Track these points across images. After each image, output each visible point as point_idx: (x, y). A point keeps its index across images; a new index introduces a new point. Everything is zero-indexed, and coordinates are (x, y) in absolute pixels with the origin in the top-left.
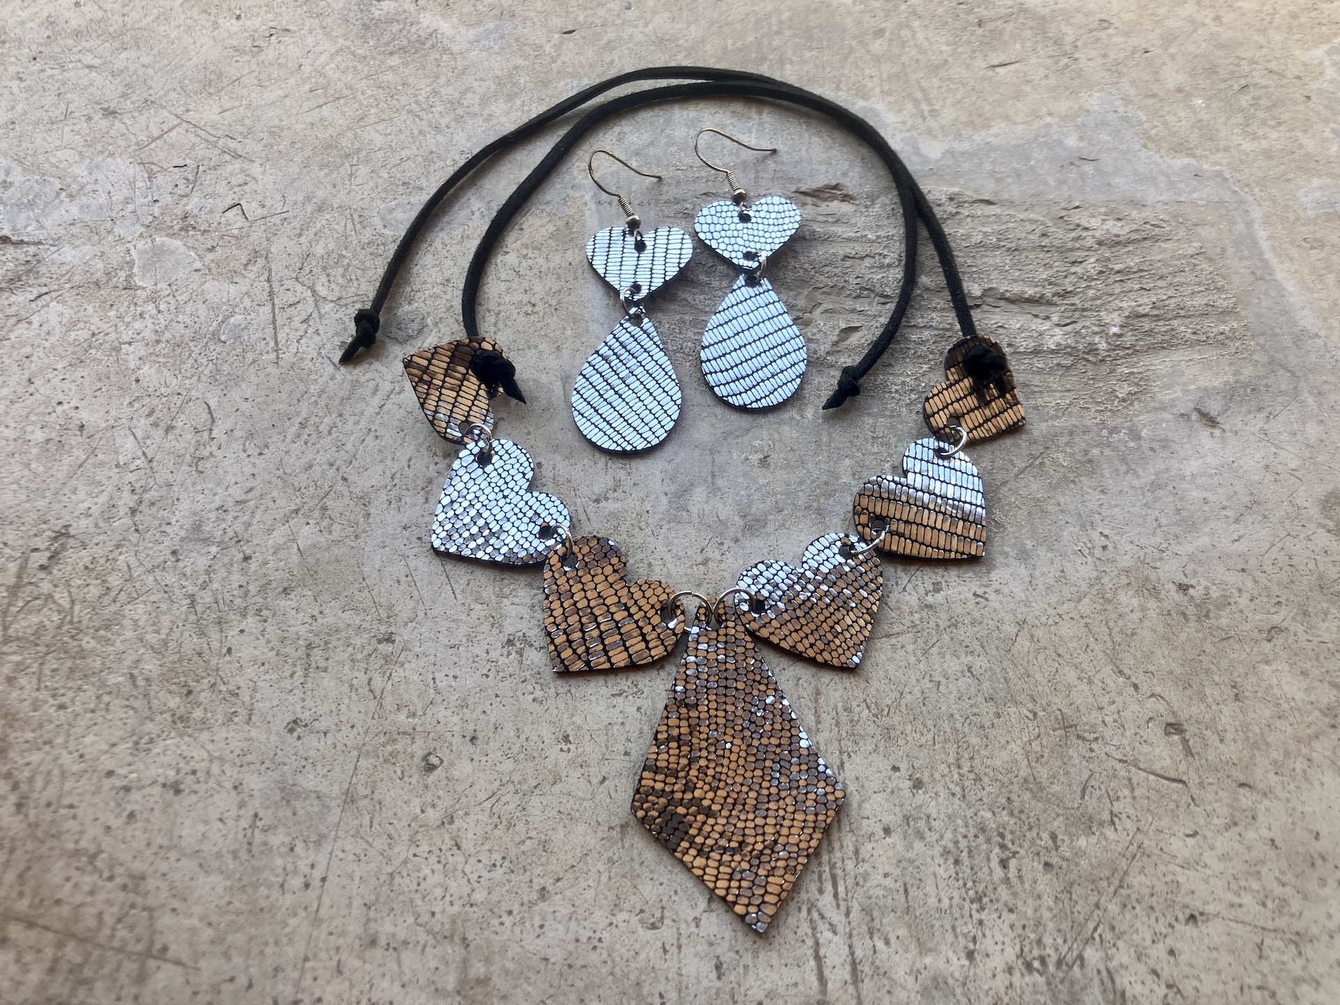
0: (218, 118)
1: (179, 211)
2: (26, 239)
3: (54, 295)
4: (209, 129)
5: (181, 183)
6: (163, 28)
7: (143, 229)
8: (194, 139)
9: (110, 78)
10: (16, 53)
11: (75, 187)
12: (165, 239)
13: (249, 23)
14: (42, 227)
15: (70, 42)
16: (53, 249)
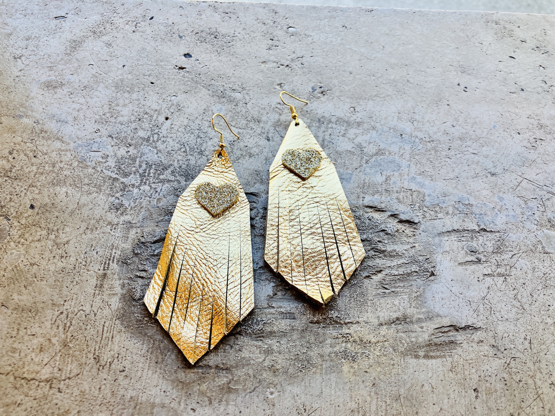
0: (537, 177)
1: (545, 218)
2: (493, 230)
3: (519, 255)
4: (536, 182)
5: (539, 206)
6: (493, 138)
7: (536, 227)
8: (533, 187)
9: (485, 159)
10: (440, 146)
11: (498, 207)
12: (548, 231)
13: (525, 136)
14: (496, 225)
15: (459, 142)
16: (506, 235)
